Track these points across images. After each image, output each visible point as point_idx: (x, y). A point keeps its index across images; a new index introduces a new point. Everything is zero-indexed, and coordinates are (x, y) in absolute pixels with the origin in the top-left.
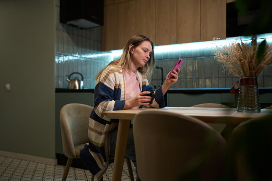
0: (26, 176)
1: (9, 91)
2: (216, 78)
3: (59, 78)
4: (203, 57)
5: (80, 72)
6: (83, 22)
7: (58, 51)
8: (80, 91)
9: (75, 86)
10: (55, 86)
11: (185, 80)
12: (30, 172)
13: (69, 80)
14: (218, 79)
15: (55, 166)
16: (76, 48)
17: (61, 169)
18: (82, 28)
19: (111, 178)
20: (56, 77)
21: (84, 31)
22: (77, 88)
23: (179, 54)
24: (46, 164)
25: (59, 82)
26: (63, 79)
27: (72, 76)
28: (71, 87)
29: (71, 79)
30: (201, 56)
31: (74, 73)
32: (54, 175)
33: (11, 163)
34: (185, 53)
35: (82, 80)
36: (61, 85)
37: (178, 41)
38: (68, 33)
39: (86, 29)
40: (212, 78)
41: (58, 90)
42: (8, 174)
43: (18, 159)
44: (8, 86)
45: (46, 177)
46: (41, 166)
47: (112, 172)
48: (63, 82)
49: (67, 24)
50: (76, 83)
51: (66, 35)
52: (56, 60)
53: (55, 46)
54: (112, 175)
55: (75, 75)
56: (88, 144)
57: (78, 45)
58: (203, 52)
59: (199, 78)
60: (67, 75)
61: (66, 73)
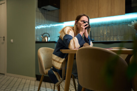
0: (21, 86)
1: (12, 43)
2: (120, 35)
3: (38, 36)
4: (112, 25)
5: (48, 33)
6: (50, 7)
7: (37, 22)
8: (48, 42)
9: (45, 40)
10: (35, 40)
11: (103, 37)
12: (22, 84)
13: (42, 37)
14: (120, 36)
15: (35, 81)
16: (46, 21)
17: (38, 83)
18: (49, 11)
19: (64, 87)
20: (36, 35)
21: (50, 12)
22: (47, 41)
23: (99, 23)
24: (31, 80)
25: (38, 38)
26: (39, 37)
27: (44, 35)
28: (44, 41)
29: (44, 36)
30: (111, 24)
31: (45, 33)
32: (35, 85)
33: (13, 79)
34: (102, 23)
35: (49, 37)
36: (38, 39)
37: (99, 16)
38: (42, 13)
39: (51, 11)
40: (117, 35)
41: (37, 42)
42: (12, 84)
43: (17, 77)
44: (12, 41)
45: (31, 86)
46: (28, 81)
47: (64, 84)
48: (40, 38)
49: (42, 8)
50: (46, 38)
51: (41, 14)
52: (36, 28)
53: (36, 19)
54: (64, 86)
55: (45, 35)
56: (52, 68)
57: (47, 19)
58: (113, 22)
59: (110, 36)
60: (41, 35)
61: (41, 33)
